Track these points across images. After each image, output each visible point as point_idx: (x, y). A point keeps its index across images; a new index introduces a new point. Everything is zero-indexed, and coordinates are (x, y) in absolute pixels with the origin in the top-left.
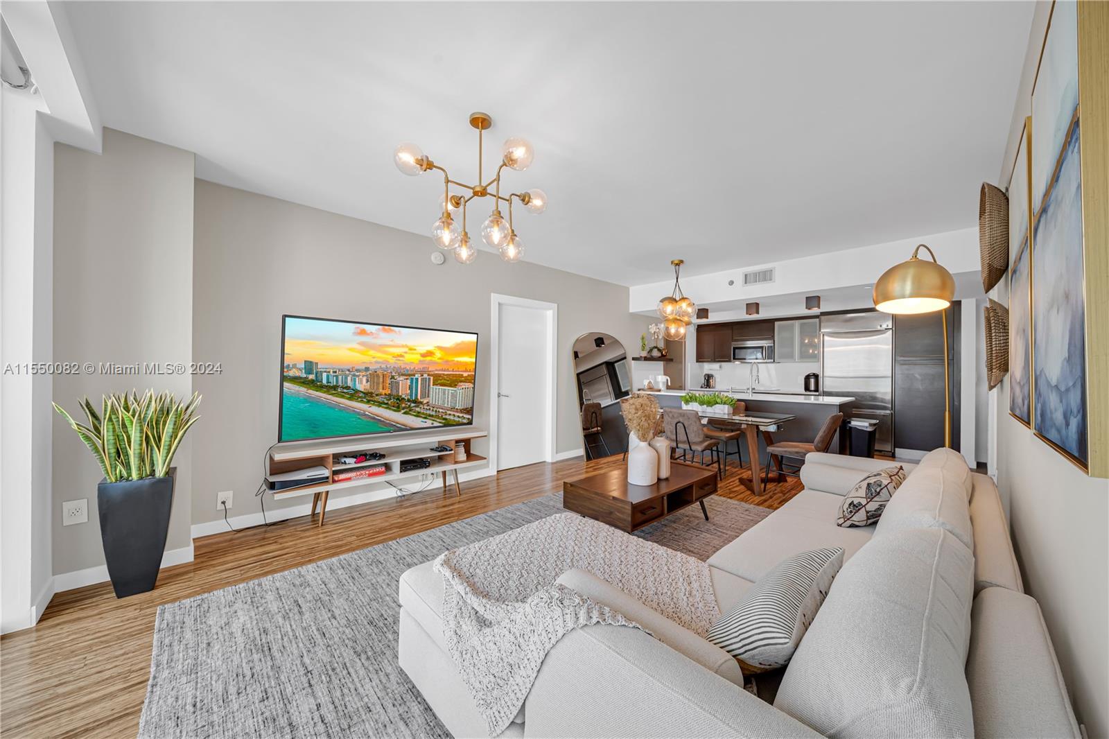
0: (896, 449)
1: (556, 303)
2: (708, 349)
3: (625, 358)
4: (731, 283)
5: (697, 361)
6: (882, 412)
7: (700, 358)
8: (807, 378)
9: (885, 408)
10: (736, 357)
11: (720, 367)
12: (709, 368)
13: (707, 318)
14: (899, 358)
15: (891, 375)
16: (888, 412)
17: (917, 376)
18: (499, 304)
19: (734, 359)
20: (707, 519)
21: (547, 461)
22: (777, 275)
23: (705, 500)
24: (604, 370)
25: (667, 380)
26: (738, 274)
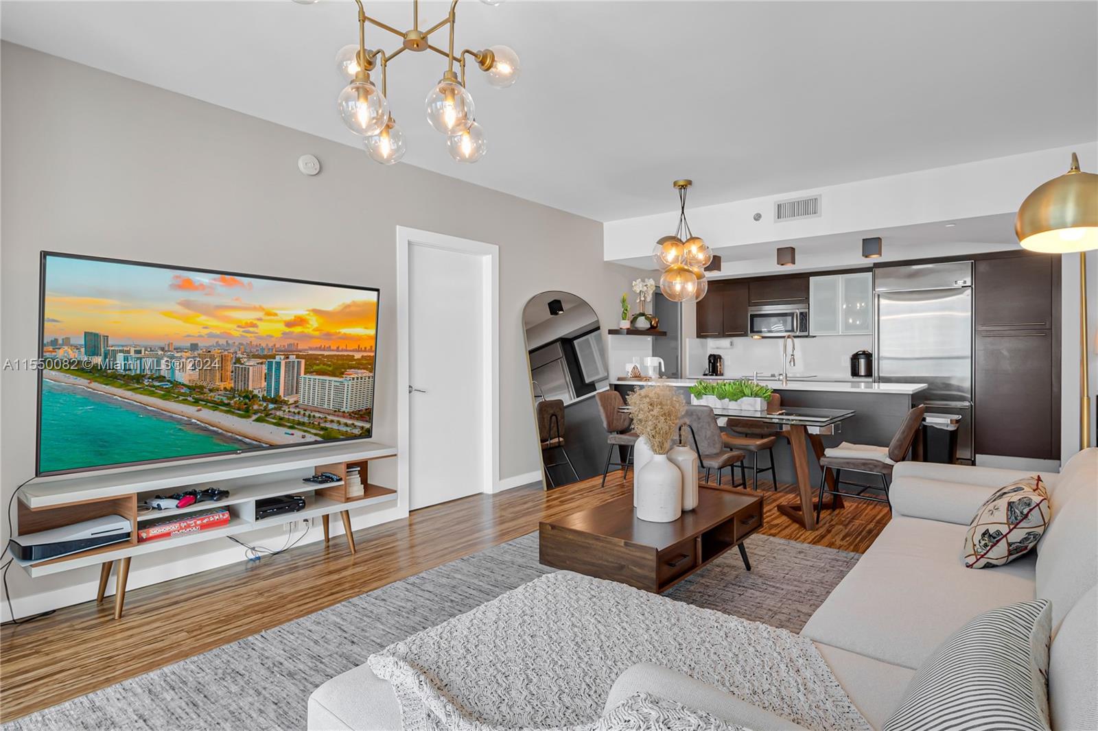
0: (977, 455)
1: (497, 244)
2: (713, 318)
3: (598, 328)
4: (758, 217)
5: (697, 337)
6: (959, 404)
7: (703, 331)
8: (855, 358)
9: (962, 399)
10: (755, 330)
11: (732, 344)
12: (715, 345)
13: (720, 270)
14: (980, 328)
15: (970, 355)
16: (967, 404)
17: (1005, 353)
18: (410, 243)
19: (752, 331)
20: (748, 567)
21: (485, 492)
22: (824, 205)
23: (747, 542)
24: (559, 350)
25: (660, 363)
26: (766, 203)
